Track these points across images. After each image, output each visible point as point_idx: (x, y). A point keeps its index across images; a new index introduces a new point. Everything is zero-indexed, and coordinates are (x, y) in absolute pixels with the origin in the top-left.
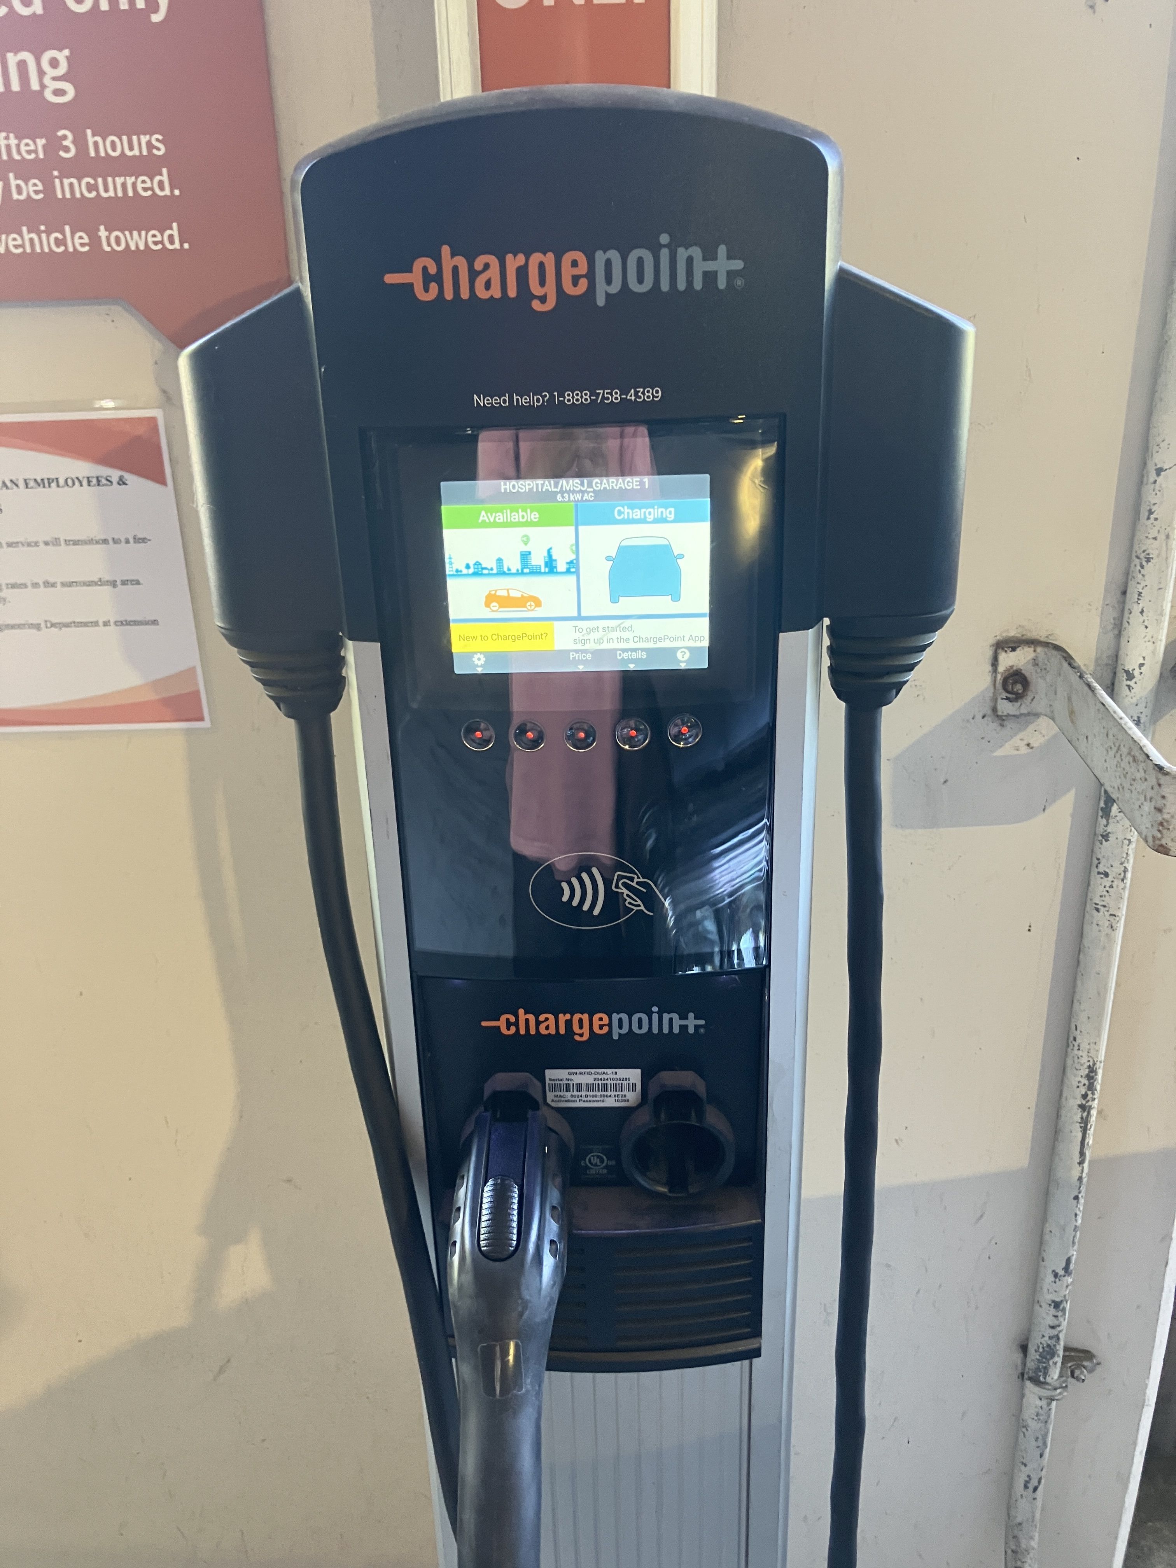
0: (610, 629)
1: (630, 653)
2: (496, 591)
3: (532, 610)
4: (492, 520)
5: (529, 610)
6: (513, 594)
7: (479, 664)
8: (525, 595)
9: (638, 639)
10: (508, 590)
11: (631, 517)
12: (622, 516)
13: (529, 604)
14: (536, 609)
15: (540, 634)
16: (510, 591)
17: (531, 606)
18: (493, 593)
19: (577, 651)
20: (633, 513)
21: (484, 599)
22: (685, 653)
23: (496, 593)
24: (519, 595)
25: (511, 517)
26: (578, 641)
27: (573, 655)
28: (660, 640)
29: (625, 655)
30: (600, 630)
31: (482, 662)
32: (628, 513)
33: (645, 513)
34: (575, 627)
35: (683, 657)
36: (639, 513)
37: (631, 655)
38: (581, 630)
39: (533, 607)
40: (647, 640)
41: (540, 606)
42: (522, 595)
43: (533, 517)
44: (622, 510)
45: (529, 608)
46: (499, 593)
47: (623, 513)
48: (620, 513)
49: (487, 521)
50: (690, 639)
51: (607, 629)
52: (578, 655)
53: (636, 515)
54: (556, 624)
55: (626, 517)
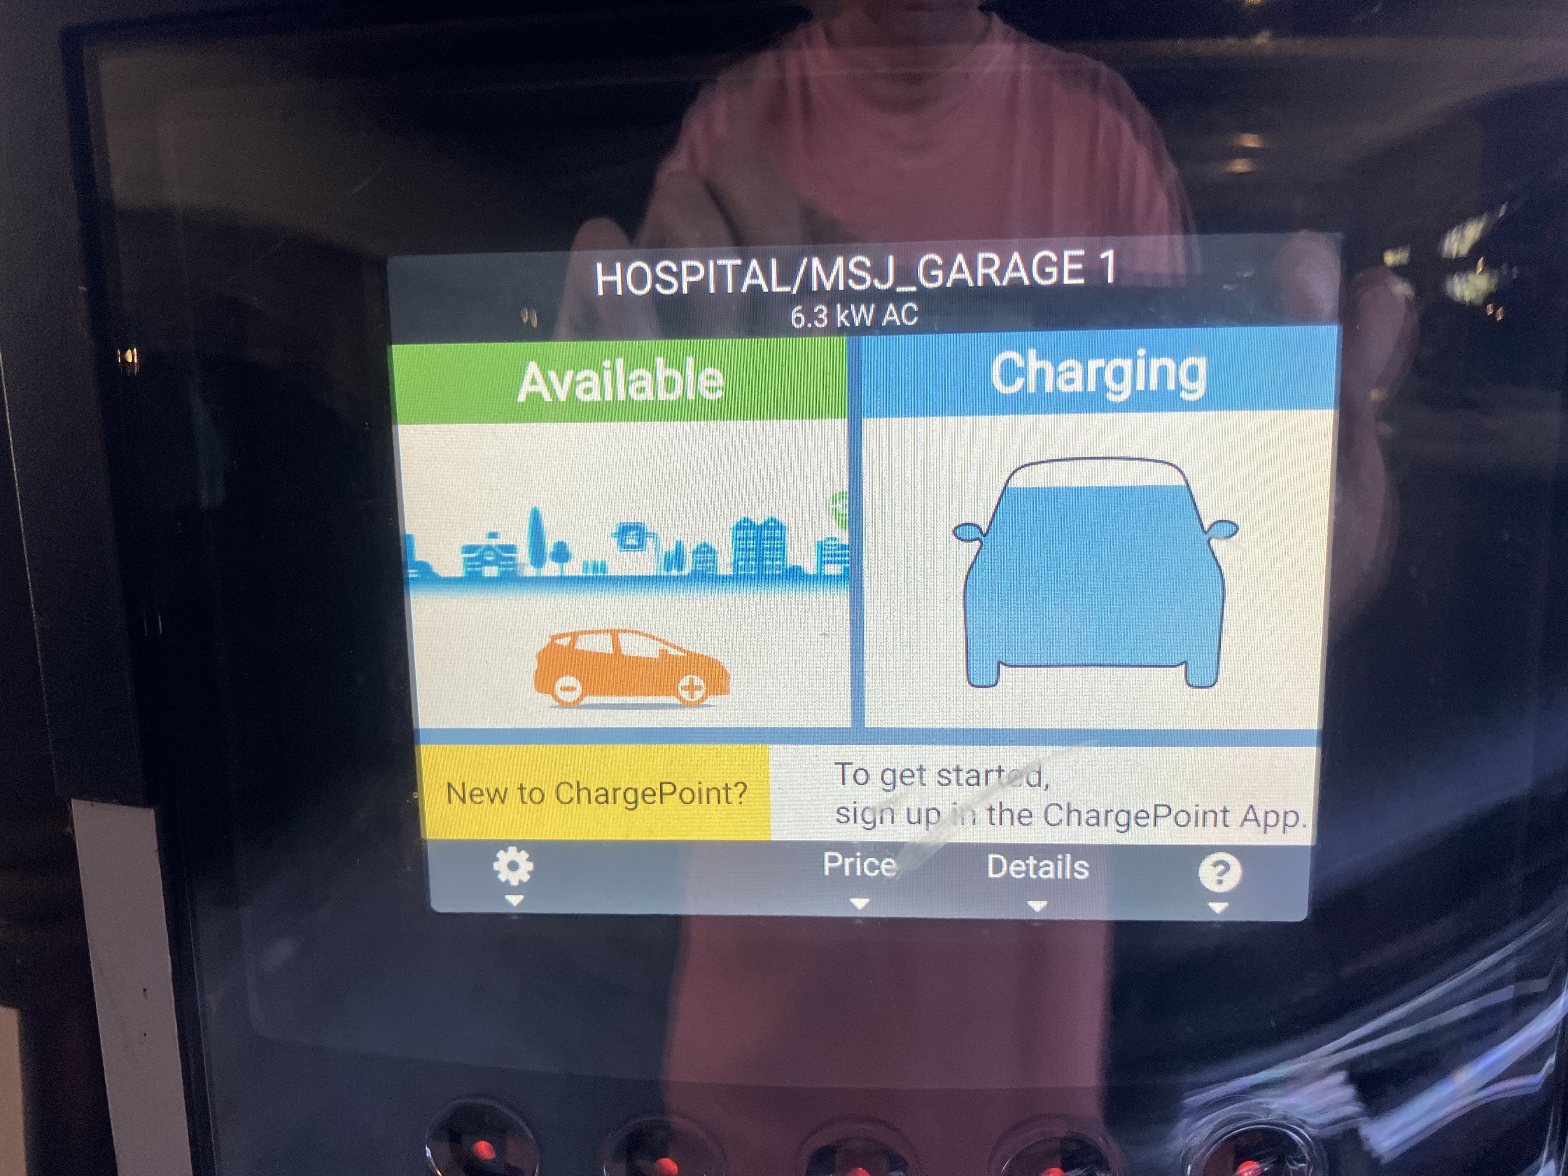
0: (963, 776)
1: (1032, 861)
2: (575, 636)
3: (698, 704)
4: (562, 395)
5: (685, 704)
6: (632, 647)
7: (514, 882)
8: (672, 652)
9: (1063, 815)
10: (615, 634)
11: (1049, 388)
12: (1019, 382)
13: (685, 681)
14: (711, 700)
15: (721, 786)
16: (621, 636)
17: (692, 688)
18: (565, 642)
19: (846, 848)
20: (1057, 374)
21: (534, 666)
22: (1227, 867)
23: (573, 643)
24: (649, 650)
25: (628, 383)
26: (851, 814)
27: (833, 859)
28: (1139, 818)
29: (1015, 869)
30: (930, 777)
31: (524, 873)
32: (1041, 374)
33: (1100, 372)
34: (843, 764)
35: (1220, 882)
36: (1078, 375)
37: (1037, 868)
38: (861, 777)
39: (699, 695)
40: (1097, 818)
41: (723, 690)
42: (663, 652)
43: (703, 382)
44: (1020, 363)
45: (685, 695)
46: (585, 644)
47: (1023, 372)
48: (1010, 372)
49: (547, 398)
50: (1245, 819)
51: (953, 776)
52: (848, 861)
53: (1070, 381)
54: (776, 751)
55: (1032, 388)
